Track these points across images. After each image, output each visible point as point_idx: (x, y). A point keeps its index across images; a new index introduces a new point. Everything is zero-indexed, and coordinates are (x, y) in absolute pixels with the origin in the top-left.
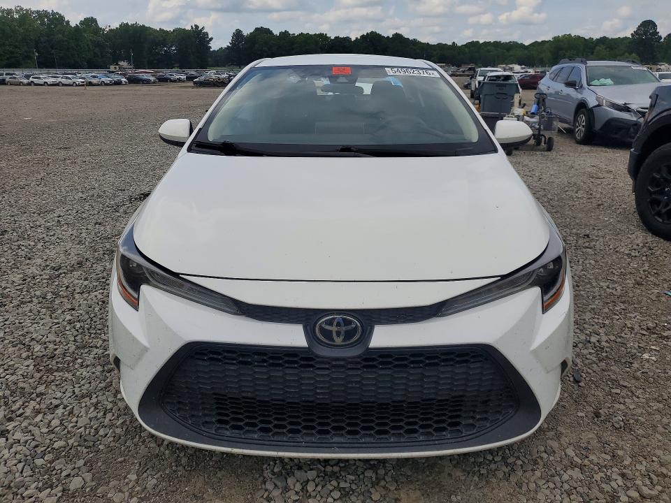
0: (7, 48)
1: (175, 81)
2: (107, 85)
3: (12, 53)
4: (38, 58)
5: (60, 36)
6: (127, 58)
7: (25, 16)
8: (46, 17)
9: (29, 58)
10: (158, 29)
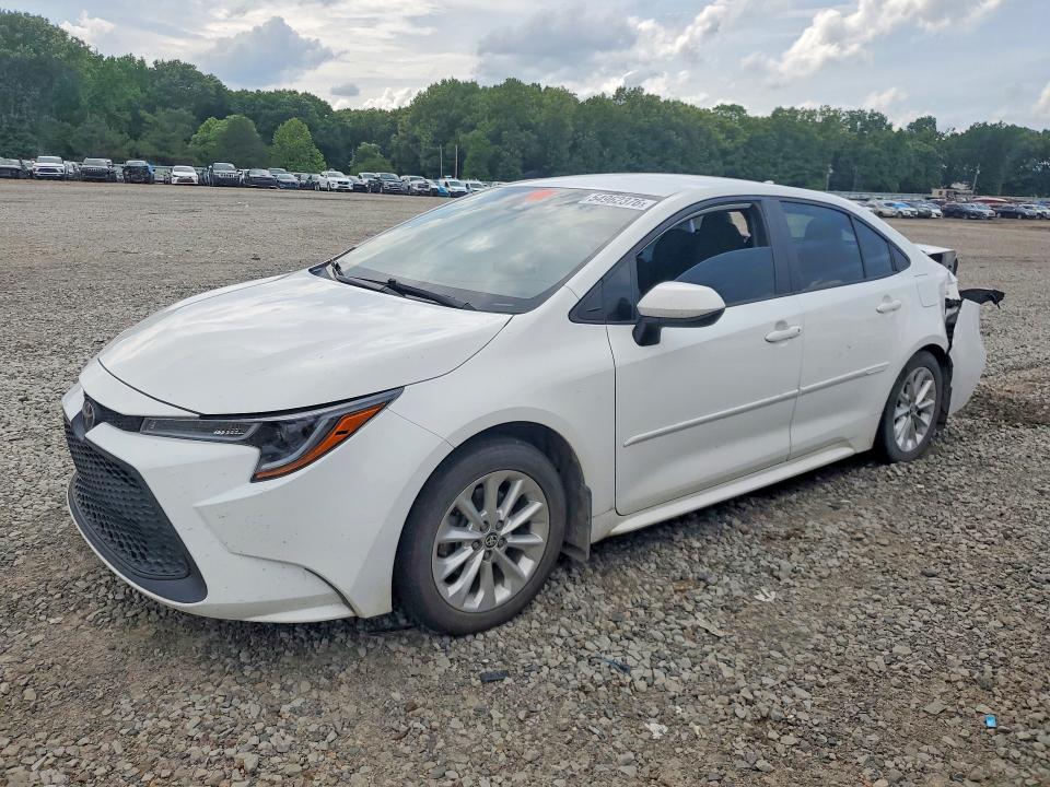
0: (797, 162)
1: (1032, 217)
2: (905, 217)
3: (800, 168)
4: (832, 176)
5: (872, 145)
6: (967, 179)
7: (831, 119)
8: (859, 119)
9: (821, 176)
10: (1041, 131)
